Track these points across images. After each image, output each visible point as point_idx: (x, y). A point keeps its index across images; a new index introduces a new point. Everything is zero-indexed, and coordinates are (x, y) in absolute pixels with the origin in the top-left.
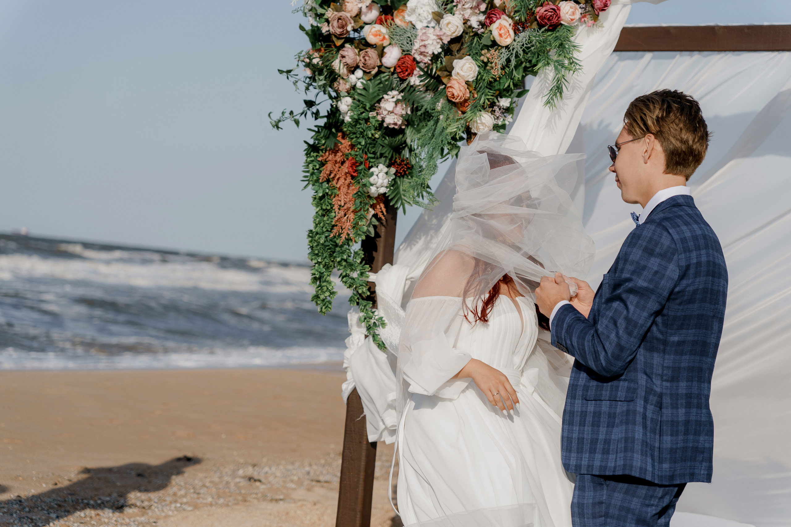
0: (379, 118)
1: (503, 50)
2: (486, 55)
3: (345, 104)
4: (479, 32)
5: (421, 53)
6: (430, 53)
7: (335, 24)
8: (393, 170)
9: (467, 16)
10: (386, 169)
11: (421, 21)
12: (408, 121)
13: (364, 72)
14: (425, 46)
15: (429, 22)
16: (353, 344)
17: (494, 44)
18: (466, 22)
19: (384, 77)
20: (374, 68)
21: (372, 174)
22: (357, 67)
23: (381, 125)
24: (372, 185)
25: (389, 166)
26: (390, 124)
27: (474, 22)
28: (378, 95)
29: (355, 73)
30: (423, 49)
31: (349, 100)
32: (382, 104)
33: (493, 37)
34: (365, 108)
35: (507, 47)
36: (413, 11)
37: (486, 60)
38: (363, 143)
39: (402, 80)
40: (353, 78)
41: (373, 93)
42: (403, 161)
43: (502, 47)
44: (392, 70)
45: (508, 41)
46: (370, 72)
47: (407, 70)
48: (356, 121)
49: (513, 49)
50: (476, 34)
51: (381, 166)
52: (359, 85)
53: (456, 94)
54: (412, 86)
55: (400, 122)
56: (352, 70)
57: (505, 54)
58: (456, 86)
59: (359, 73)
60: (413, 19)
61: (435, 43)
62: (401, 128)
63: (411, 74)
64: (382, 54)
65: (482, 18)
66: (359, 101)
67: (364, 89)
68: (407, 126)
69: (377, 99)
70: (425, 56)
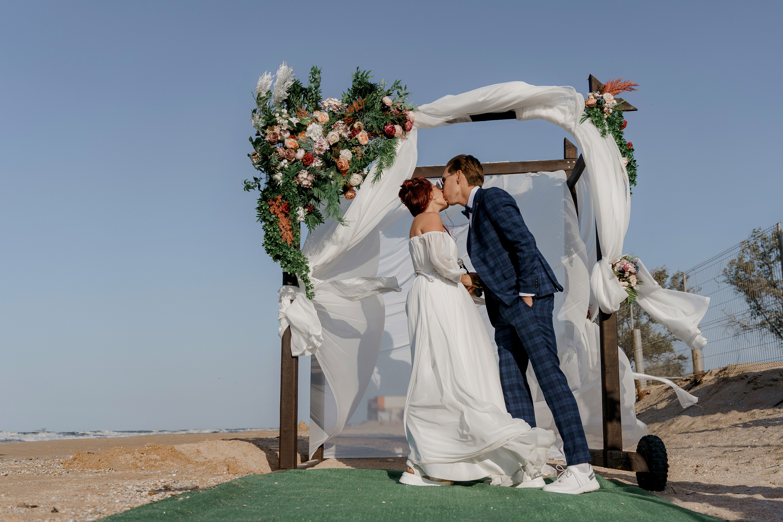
0: (298, 183)
1: (364, 146)
2: (355, 149)
3: (279, 176)
4: (348, 140)
5: (320, 150)
6: (325, 149)
7: (272, 136)
8: (307, 210)
9: (340, 133)
10: (303, 209)
11: (316, 137)
12: (315, 185)
13: (288, 161)
14: (322, 146)
15: (320, 136)
16: (285, 305)
17: (359, 144)
18: (340, 136)
19: (299, 163)
20: (293, 158)
21: (298, 210)
22: (284, 158)
23: (299, 187)
24: (298, 216)
25: (304, 208)
26: (305, 185)
27: (345, 135)
28: (297, 171)
29: (283, 160)
30: (320, 147)
31: (280, 174)
32: (300, 176)
33: (358, 141)
34: (289, 178)
35: (366, 145)
36: (311, 131)
37: (355, 151)
38: (291, 194)
39: (307, 166)
40: (282, 164)
41: (293, 171)
42: (311, 205)
43: (362, 145)
44: (301, 161)
45: (366, 142)
46: (290, 161)
47: (309, 160)
48: (285, 184)
49: (369, 146)
50: (346, 142)
51: (300, 208)
52: (286, 166)
53: (343, 166)
54: (313, 168)
55: (310, 184)
56: (281, 159)
57: (365, 149)
58: (343, 162)
59: (285, 161)
60: (311, 135)
61: (326, 144)
62: (309, 188)
63: (312, 162)
64: (296, 152)
65: (349, 132)
66: (286, 174)
67: (289, 168)
68: (313, 187)
69: (296, 174)
70: (321, 151)
